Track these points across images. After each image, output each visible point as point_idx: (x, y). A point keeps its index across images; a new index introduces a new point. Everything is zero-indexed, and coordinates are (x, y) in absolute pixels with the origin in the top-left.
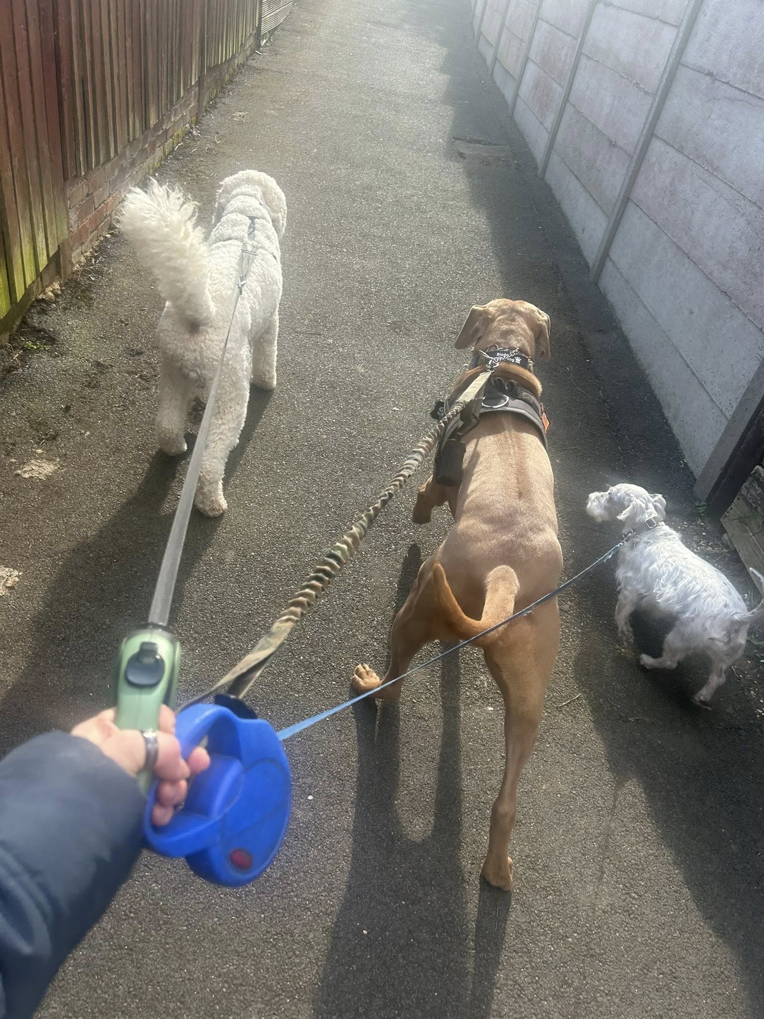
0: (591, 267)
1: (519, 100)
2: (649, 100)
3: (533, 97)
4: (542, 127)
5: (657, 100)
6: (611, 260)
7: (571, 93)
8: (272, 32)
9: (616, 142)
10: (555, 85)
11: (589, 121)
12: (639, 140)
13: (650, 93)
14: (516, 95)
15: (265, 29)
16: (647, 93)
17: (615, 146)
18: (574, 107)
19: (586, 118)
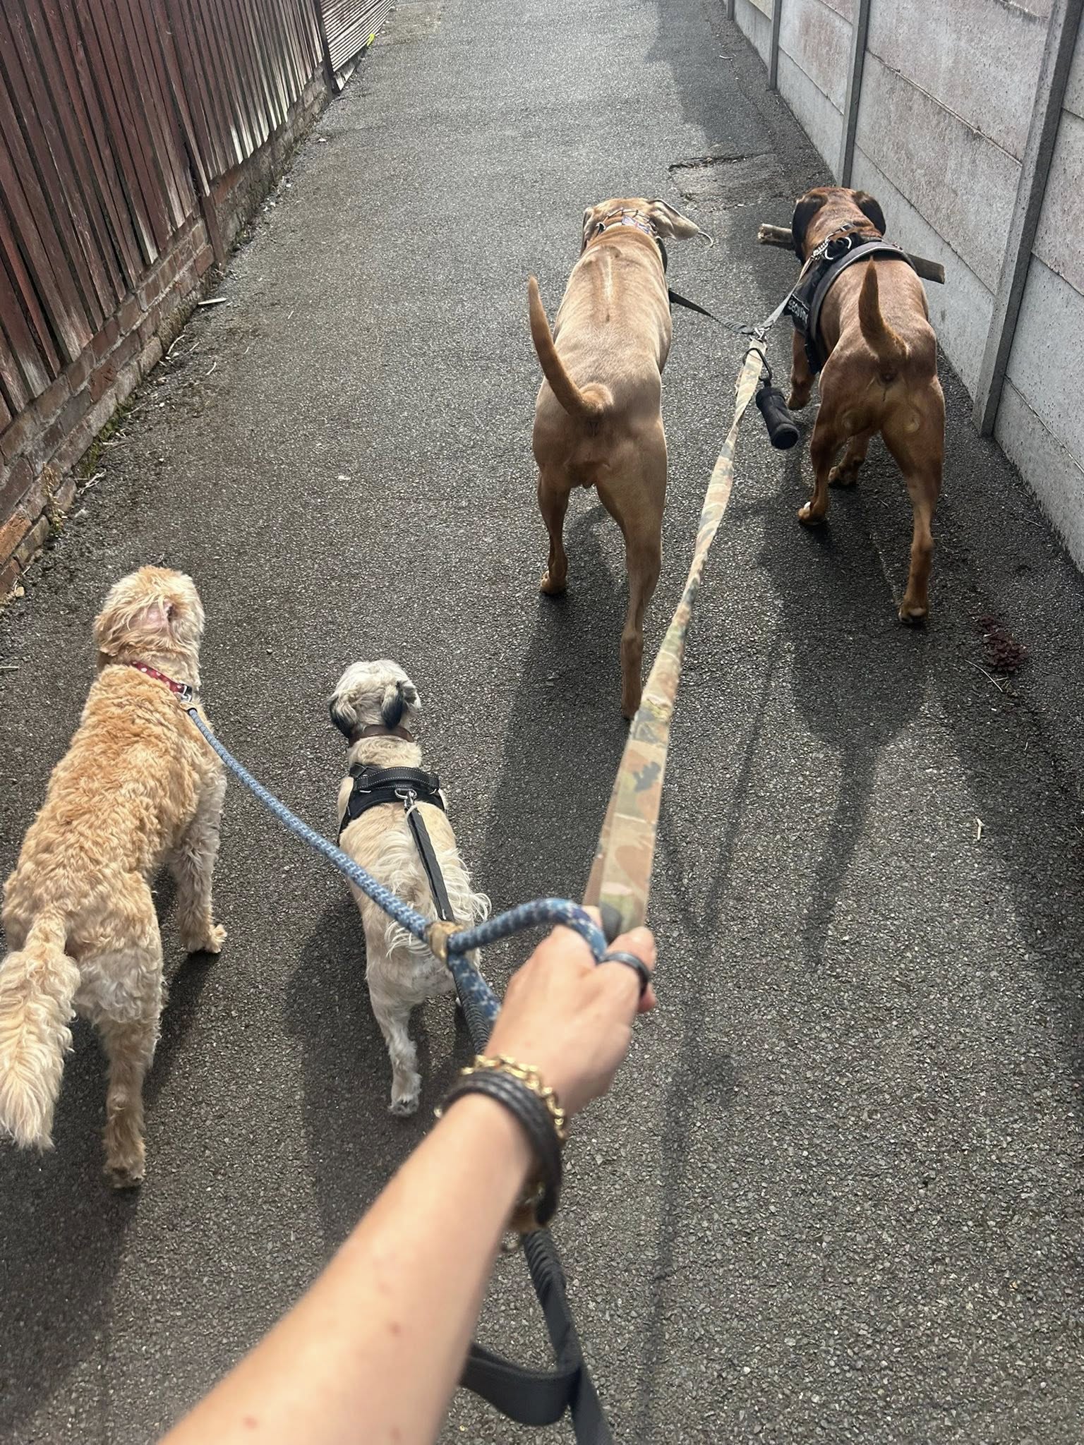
0: (973, 397)
1: (782, 60)
2: (1039, 35)
3: (805, 47)
4: (828, 104)
5: (1059, 33)
6: (1016, 389)
7: (871, 33)
8: (354, 61)
9: (979, 129)
10: (838, 23)
11: (914, 88)
12: (1032, 126)
13: (1035, 17)
14: (776, 49)
15: (337, 61)
16: (1029, 18)
17: (977, 137)
18: (881, 60)
19: (907, 82)
